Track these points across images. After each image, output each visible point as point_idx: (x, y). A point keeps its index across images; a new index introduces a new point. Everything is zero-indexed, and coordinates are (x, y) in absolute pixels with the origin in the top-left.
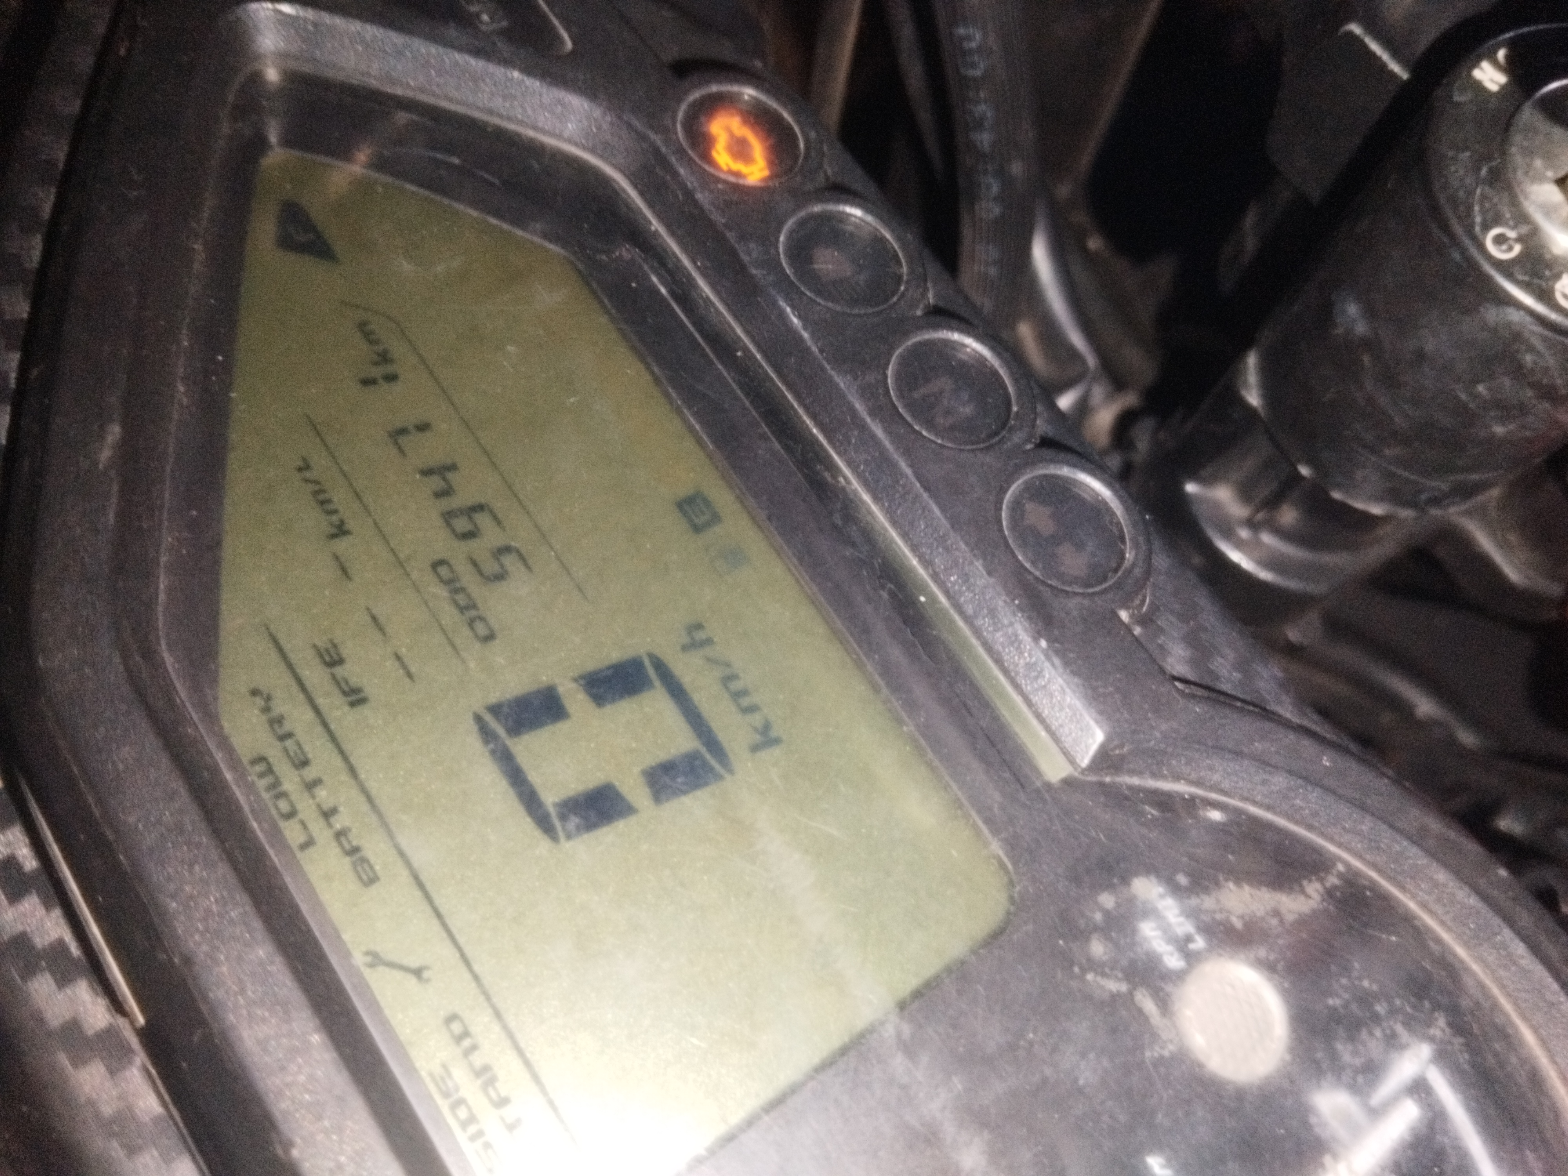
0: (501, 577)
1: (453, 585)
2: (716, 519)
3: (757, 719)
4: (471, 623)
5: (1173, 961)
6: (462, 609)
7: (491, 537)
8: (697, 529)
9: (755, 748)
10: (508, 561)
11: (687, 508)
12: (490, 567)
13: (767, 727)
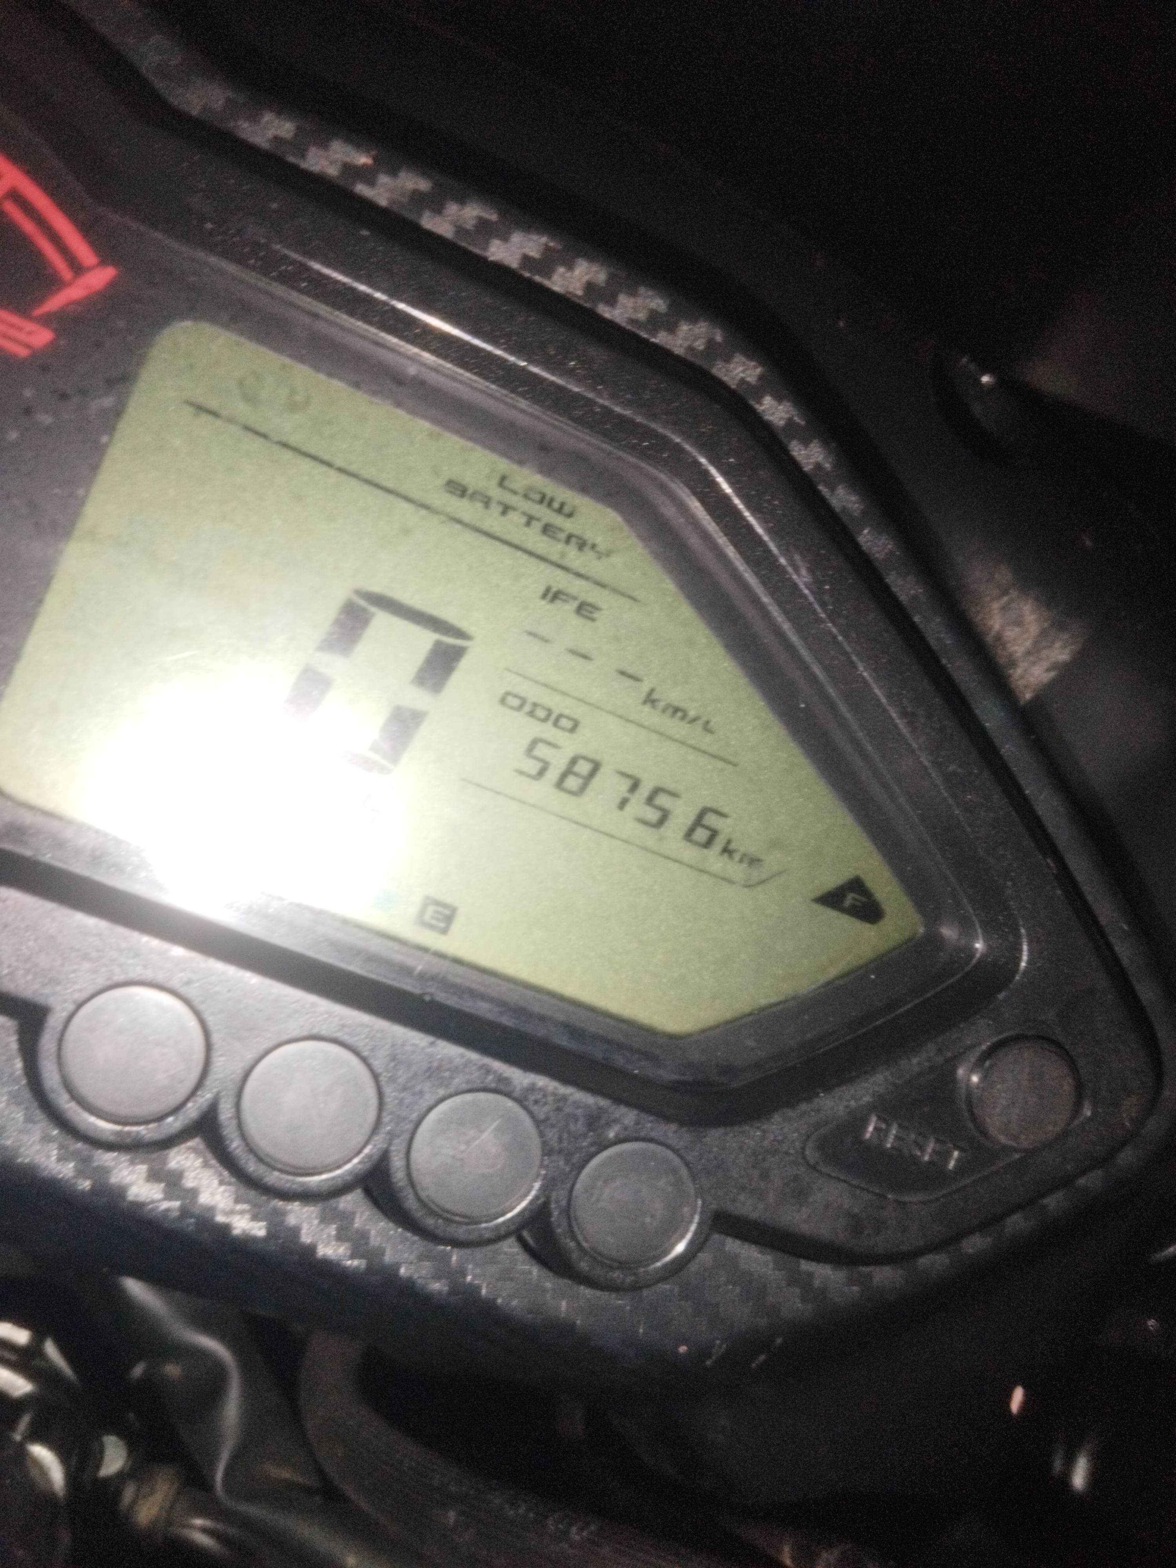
0: (530, 751)
1: (555, 719)
2: (422, 920)
4: (523, 701)
6: (535, 705)
8: (428, 902)
10: (533, 767)
11: (447, 912)
12: (541, 751)
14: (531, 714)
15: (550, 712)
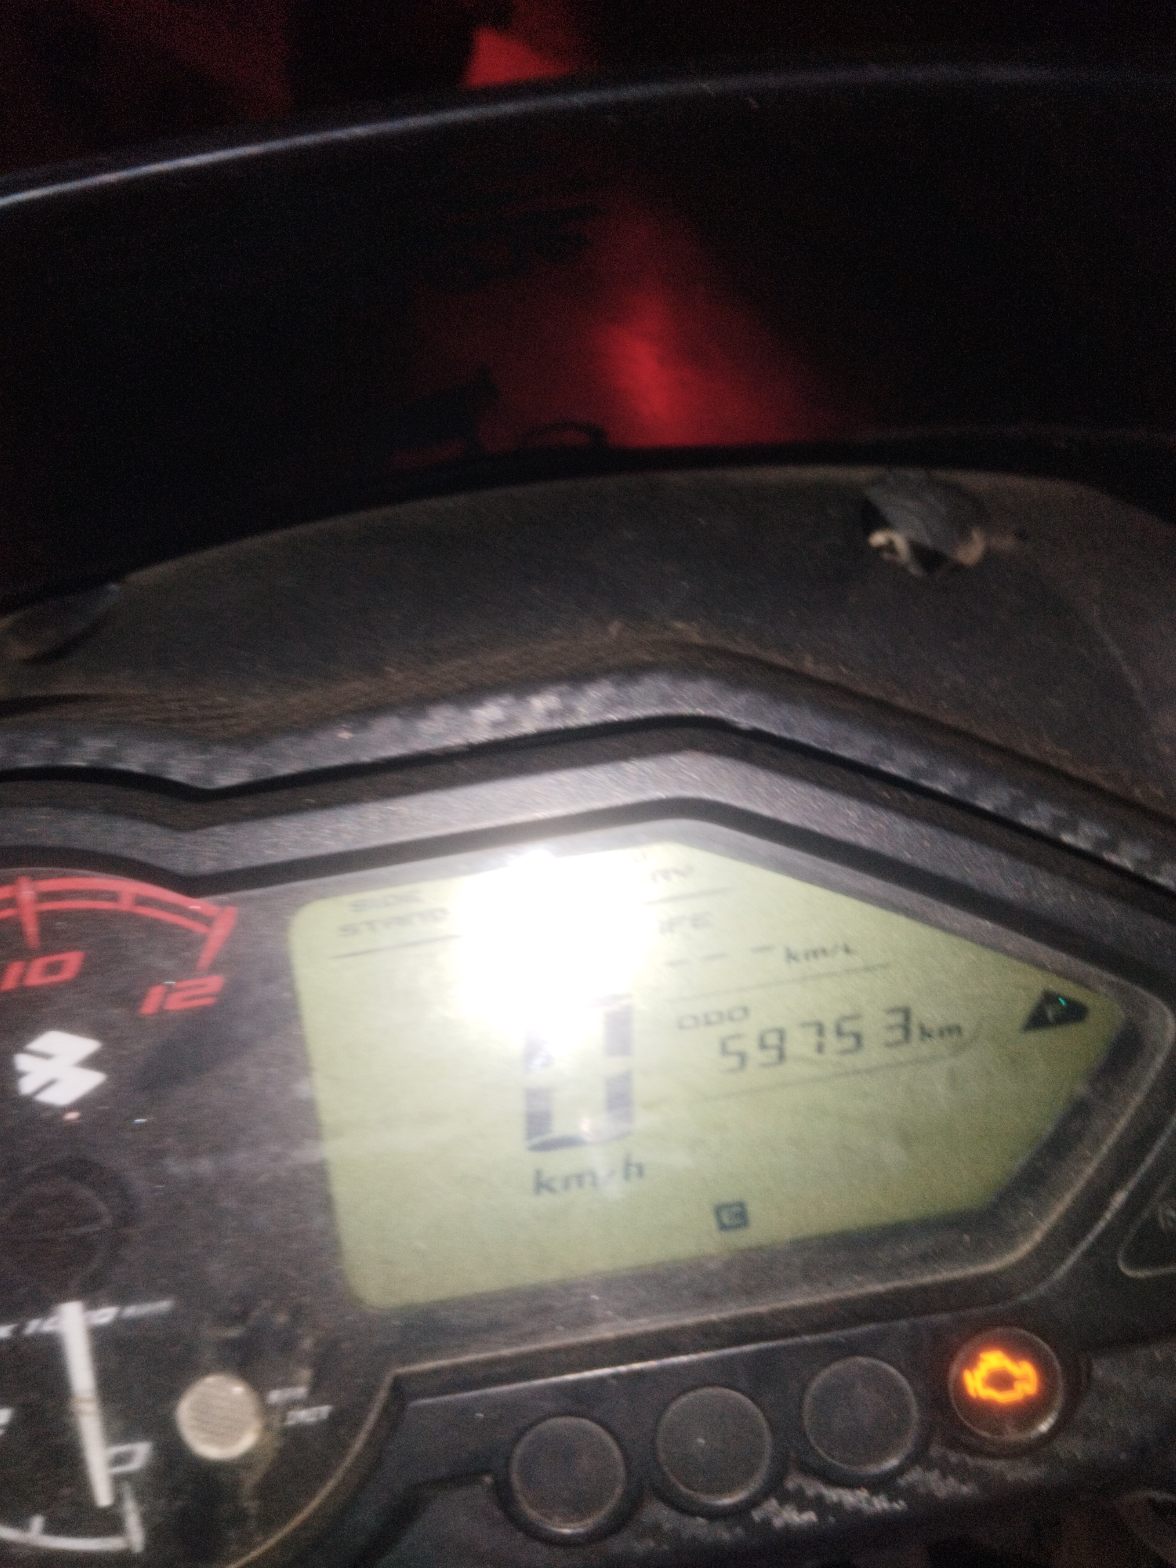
0: (724, 1050)
1: (729, 1017)
2: (723, 1227)
3: (557, 1185)
4: (695, 1018)
5: (275, 1396)
6: (706, 1016)
7: (756, 1056)
8: (718, 1210)
9: (538, 1173)
10: (734, 1061)
11: (738, 1209)
12: (733, 1046)
13: (551, 1190)
14: (708, 1023)
15: (720, 1014)
